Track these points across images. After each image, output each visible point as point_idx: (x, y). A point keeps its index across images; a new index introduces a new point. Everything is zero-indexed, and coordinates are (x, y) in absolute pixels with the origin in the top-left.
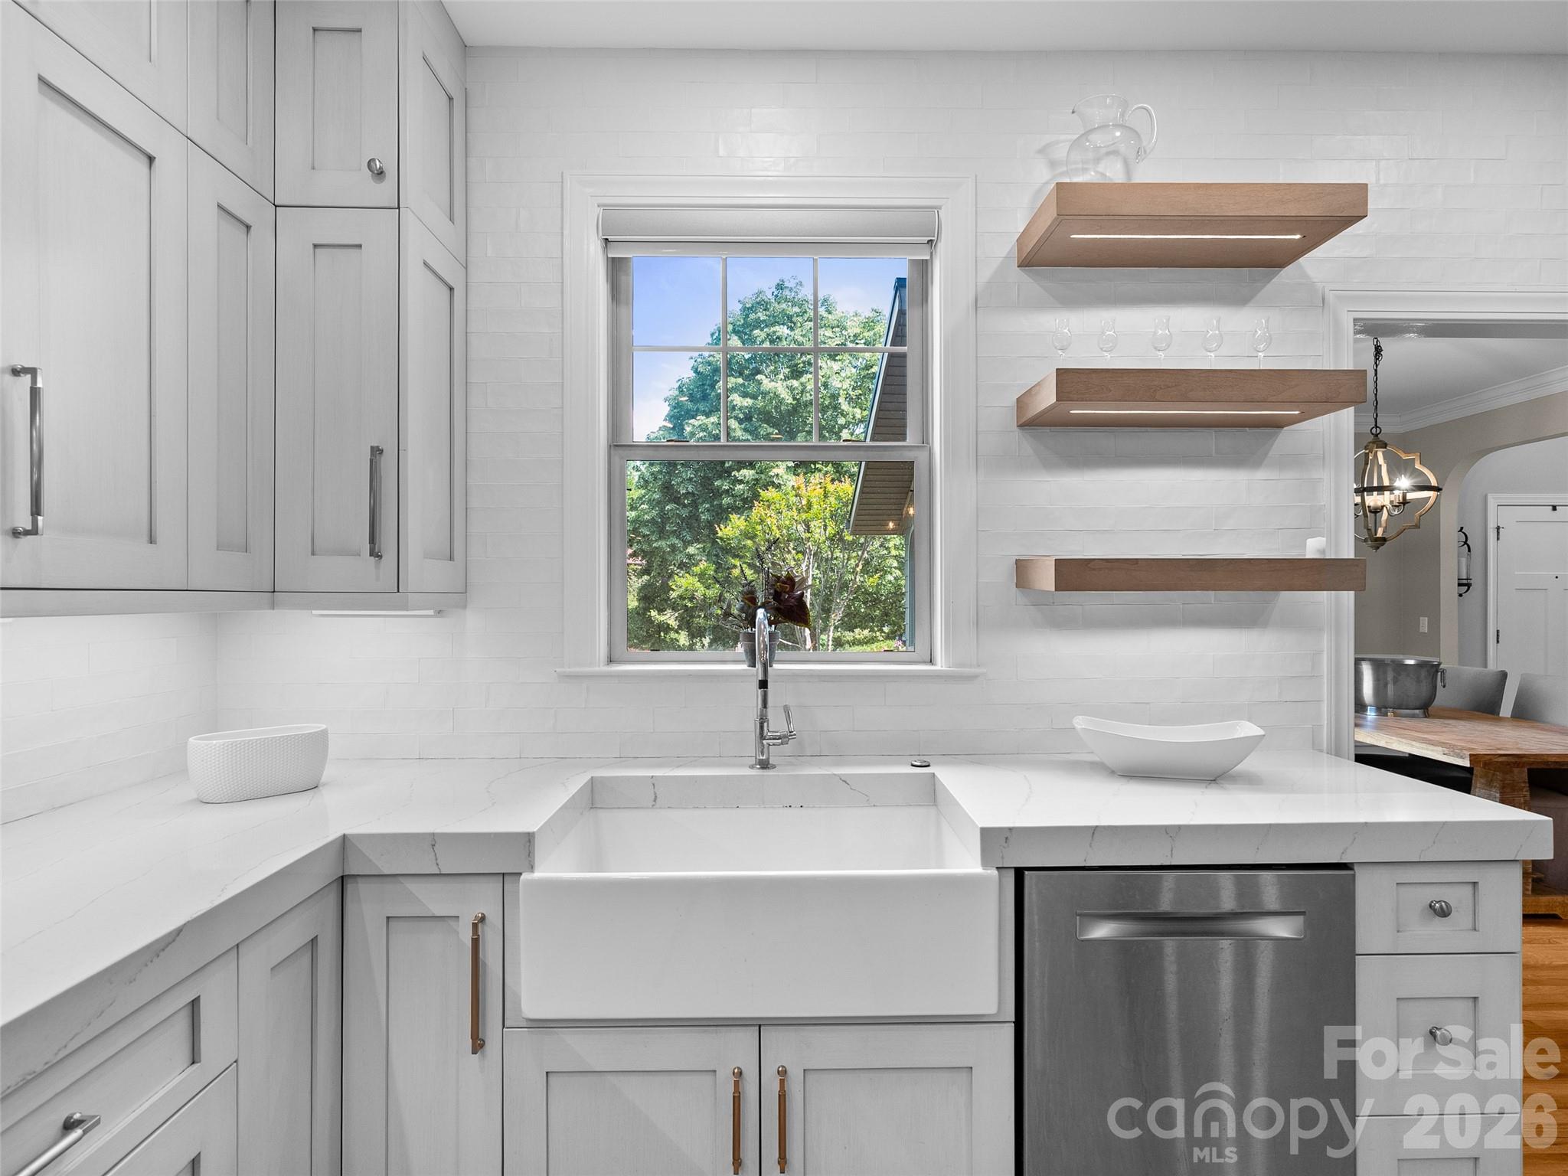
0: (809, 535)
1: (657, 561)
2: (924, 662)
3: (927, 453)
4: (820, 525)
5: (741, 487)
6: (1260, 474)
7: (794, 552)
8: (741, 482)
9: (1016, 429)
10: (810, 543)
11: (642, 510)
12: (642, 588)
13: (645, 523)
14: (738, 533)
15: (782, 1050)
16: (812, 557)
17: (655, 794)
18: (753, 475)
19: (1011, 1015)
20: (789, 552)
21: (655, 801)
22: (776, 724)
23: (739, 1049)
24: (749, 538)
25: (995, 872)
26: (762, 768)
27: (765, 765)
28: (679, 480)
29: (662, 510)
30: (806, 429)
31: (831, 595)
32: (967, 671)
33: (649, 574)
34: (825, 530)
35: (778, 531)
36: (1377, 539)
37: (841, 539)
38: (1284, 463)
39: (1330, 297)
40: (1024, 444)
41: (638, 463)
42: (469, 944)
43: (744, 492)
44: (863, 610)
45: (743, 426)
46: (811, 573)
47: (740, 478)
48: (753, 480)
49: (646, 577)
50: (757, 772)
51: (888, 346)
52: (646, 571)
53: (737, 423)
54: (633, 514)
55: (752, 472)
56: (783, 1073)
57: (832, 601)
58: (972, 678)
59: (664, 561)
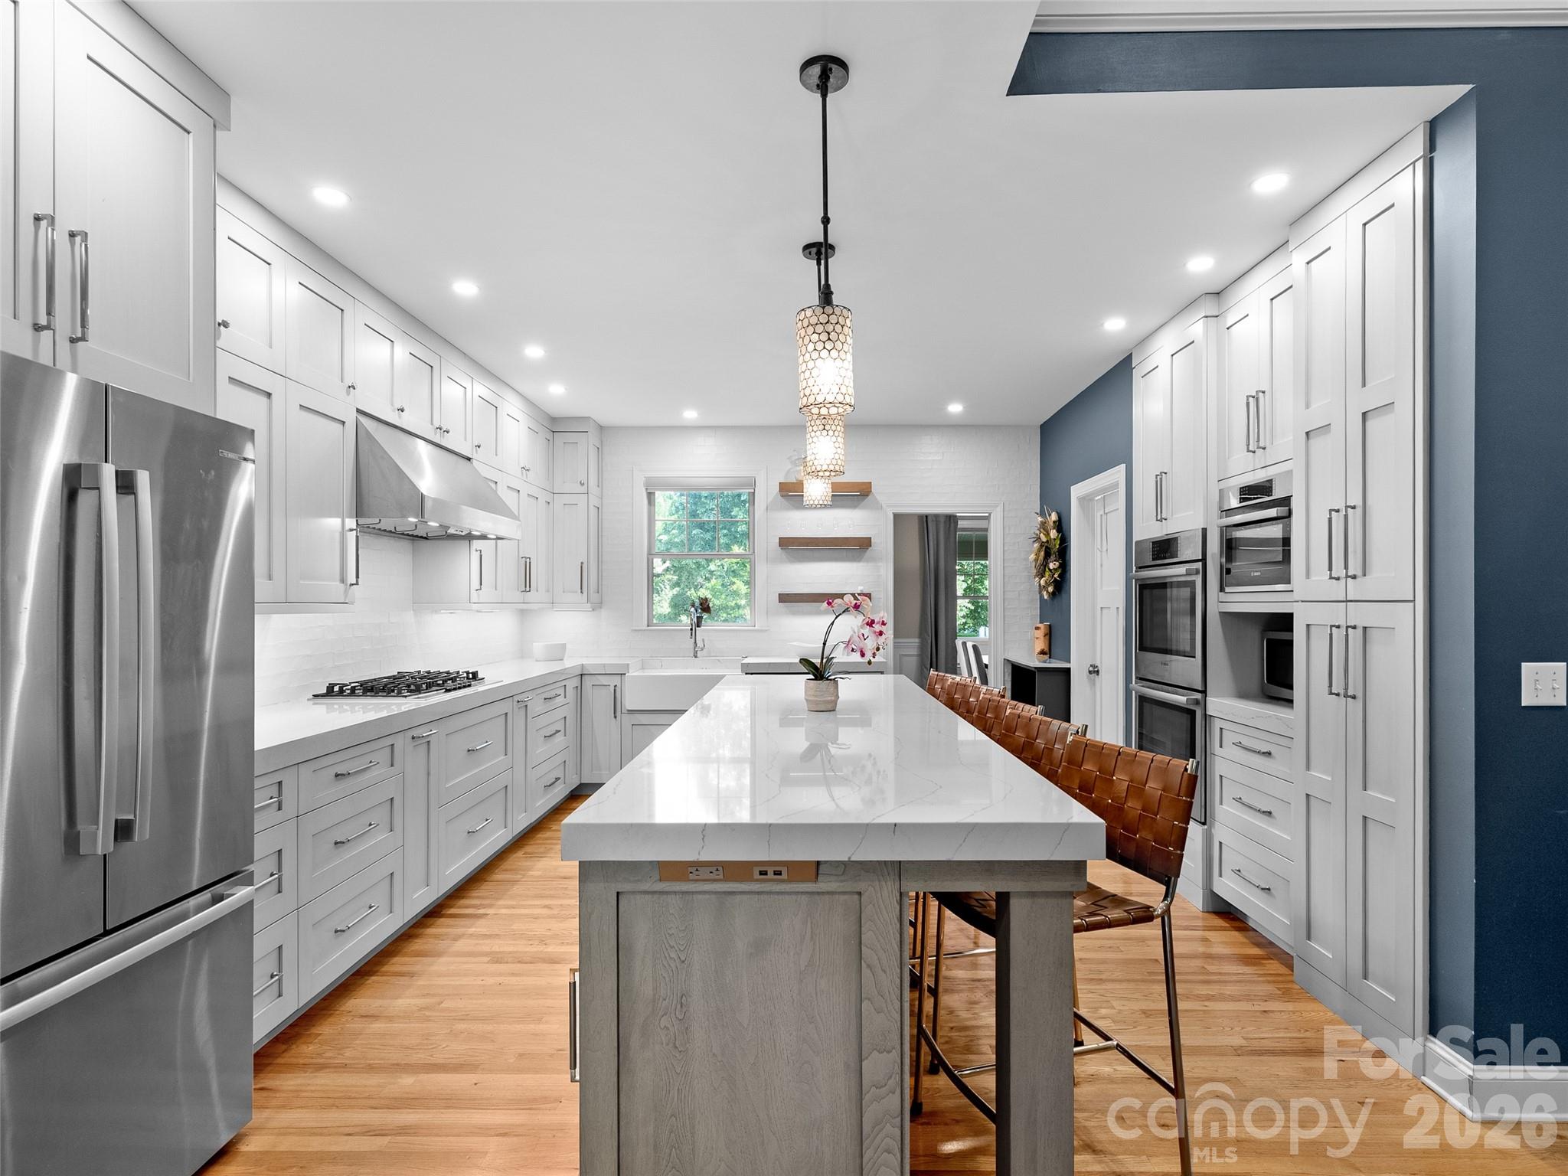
1: (685, 576)
2: (752, 627)
6: (861, 564)
9: (780, 550)
11: (673, 534)
12: (675, 597)
13: (676, 545)
21: (661, 666)
22: (700, 645)
26: (695, 657)
28: (703, 510)
29: (689, 534)
32: (764, 628)
33: (679, 586)
38: (867, 561)
39: (884, 506)
41: (672, 493)
42: (613, 692)
49: (677, 589)
52: (677, 584)
54: (665, 538)
58: (766, 631)
59: (690, 574)
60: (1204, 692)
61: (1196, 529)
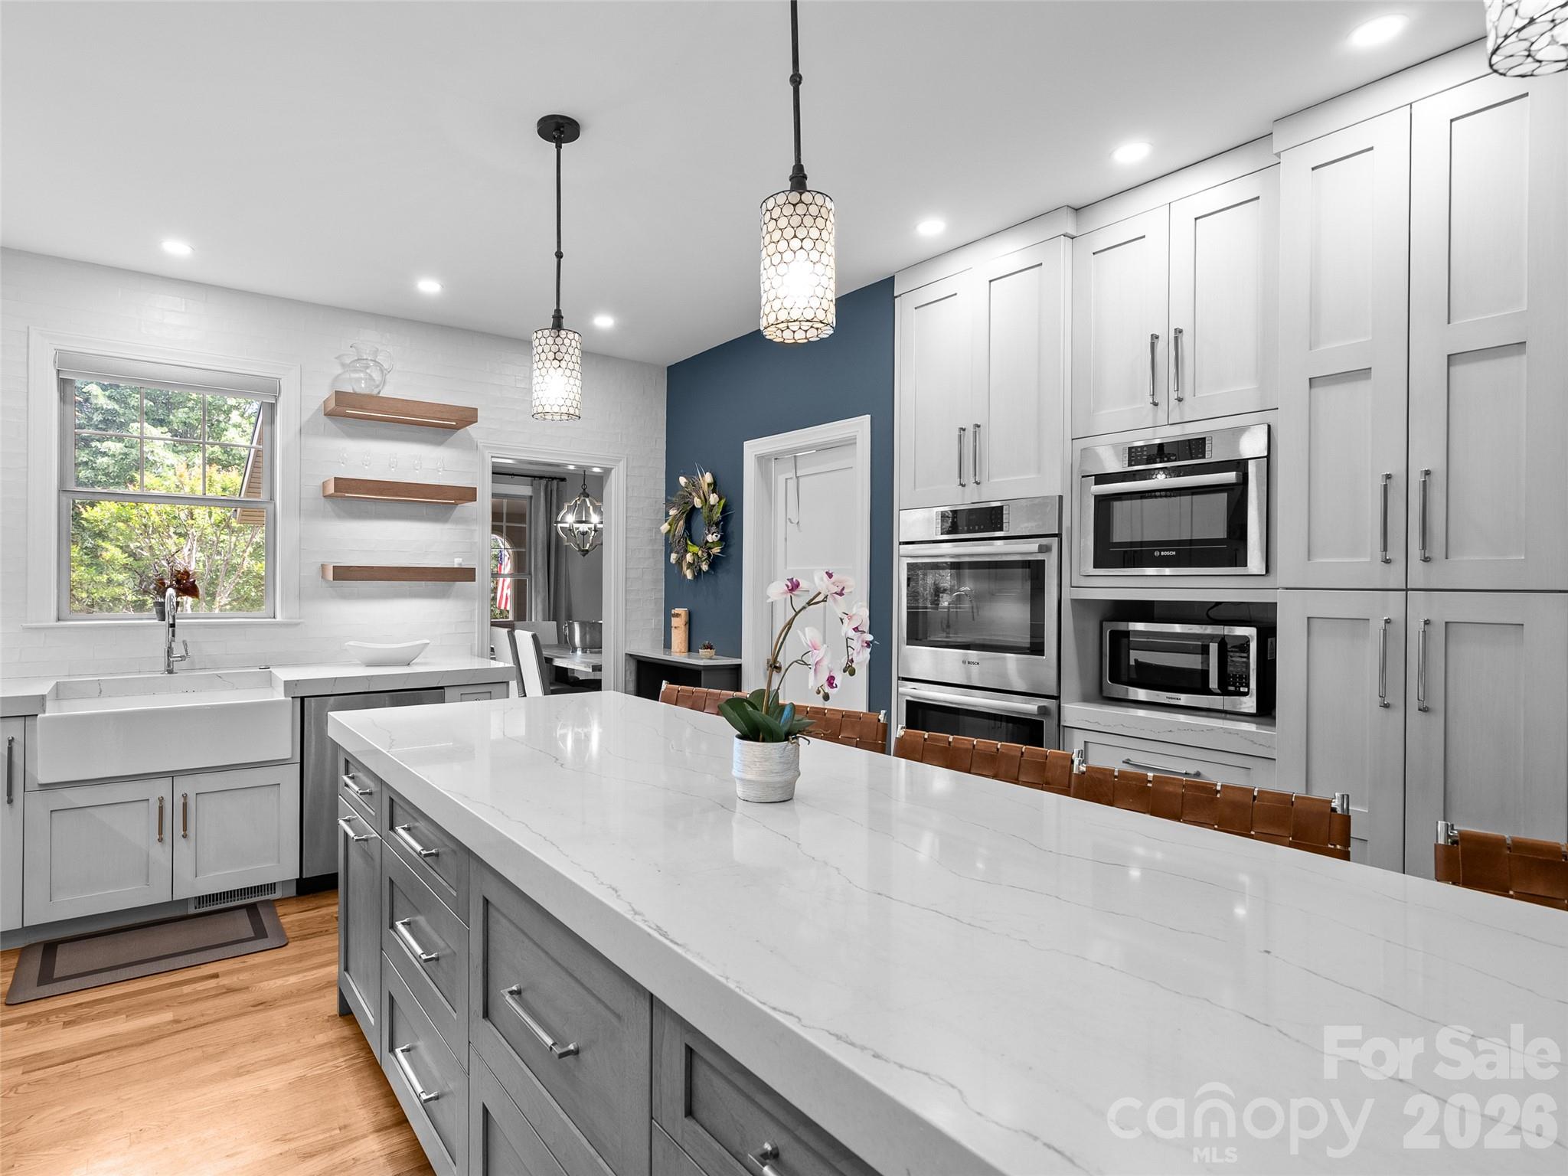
0: (193, 522)
2: (270, 618)
3: (272, 506)
4: (205, 513)
5: (105, 459)
6: (447, 526)
7: (175, 537)
8: (105, 454)
9: (323, 498)
10: (193, 530)
14: (108, 515)
15: (184, 785)
16: (195, 542)
17: (100, 689)
18: (121, 449)
19: (298, 760)
20: (170, 537)
21: (100, 693)
22: (178, 651)
23: (162, 788)
24: (123, 521)
25: (290, 699)
26: (169, 673)
27: (170, 672)
30: (188, 405)
31: (216, 579)
32: (291, 621)
34: (210, 517)
35: (157, 517)
36: (583, 551)
37: (228, 526)
39: (480, 446)
40: (328, 506)
42: (8, 751)
43: (109, 466)
44: (253, 594)
45: (107, 393)
46: (194, 556)
47: (103, 450)
48: (120, 454)
50: (166, 675)
51: (254, 444)
53: (100, 390)
55: (120, 445)
56: (185, 796)
57: (217, 585)
58: (297, 624)
60: (1058, 698)
61: (1052, 497)
